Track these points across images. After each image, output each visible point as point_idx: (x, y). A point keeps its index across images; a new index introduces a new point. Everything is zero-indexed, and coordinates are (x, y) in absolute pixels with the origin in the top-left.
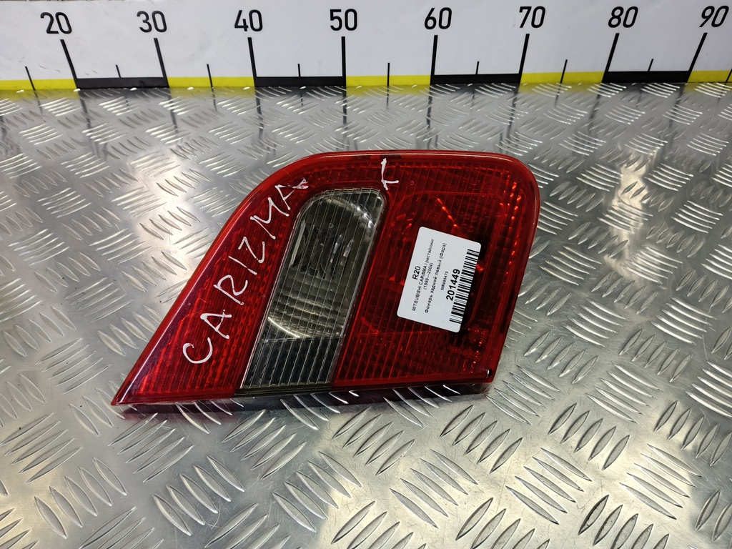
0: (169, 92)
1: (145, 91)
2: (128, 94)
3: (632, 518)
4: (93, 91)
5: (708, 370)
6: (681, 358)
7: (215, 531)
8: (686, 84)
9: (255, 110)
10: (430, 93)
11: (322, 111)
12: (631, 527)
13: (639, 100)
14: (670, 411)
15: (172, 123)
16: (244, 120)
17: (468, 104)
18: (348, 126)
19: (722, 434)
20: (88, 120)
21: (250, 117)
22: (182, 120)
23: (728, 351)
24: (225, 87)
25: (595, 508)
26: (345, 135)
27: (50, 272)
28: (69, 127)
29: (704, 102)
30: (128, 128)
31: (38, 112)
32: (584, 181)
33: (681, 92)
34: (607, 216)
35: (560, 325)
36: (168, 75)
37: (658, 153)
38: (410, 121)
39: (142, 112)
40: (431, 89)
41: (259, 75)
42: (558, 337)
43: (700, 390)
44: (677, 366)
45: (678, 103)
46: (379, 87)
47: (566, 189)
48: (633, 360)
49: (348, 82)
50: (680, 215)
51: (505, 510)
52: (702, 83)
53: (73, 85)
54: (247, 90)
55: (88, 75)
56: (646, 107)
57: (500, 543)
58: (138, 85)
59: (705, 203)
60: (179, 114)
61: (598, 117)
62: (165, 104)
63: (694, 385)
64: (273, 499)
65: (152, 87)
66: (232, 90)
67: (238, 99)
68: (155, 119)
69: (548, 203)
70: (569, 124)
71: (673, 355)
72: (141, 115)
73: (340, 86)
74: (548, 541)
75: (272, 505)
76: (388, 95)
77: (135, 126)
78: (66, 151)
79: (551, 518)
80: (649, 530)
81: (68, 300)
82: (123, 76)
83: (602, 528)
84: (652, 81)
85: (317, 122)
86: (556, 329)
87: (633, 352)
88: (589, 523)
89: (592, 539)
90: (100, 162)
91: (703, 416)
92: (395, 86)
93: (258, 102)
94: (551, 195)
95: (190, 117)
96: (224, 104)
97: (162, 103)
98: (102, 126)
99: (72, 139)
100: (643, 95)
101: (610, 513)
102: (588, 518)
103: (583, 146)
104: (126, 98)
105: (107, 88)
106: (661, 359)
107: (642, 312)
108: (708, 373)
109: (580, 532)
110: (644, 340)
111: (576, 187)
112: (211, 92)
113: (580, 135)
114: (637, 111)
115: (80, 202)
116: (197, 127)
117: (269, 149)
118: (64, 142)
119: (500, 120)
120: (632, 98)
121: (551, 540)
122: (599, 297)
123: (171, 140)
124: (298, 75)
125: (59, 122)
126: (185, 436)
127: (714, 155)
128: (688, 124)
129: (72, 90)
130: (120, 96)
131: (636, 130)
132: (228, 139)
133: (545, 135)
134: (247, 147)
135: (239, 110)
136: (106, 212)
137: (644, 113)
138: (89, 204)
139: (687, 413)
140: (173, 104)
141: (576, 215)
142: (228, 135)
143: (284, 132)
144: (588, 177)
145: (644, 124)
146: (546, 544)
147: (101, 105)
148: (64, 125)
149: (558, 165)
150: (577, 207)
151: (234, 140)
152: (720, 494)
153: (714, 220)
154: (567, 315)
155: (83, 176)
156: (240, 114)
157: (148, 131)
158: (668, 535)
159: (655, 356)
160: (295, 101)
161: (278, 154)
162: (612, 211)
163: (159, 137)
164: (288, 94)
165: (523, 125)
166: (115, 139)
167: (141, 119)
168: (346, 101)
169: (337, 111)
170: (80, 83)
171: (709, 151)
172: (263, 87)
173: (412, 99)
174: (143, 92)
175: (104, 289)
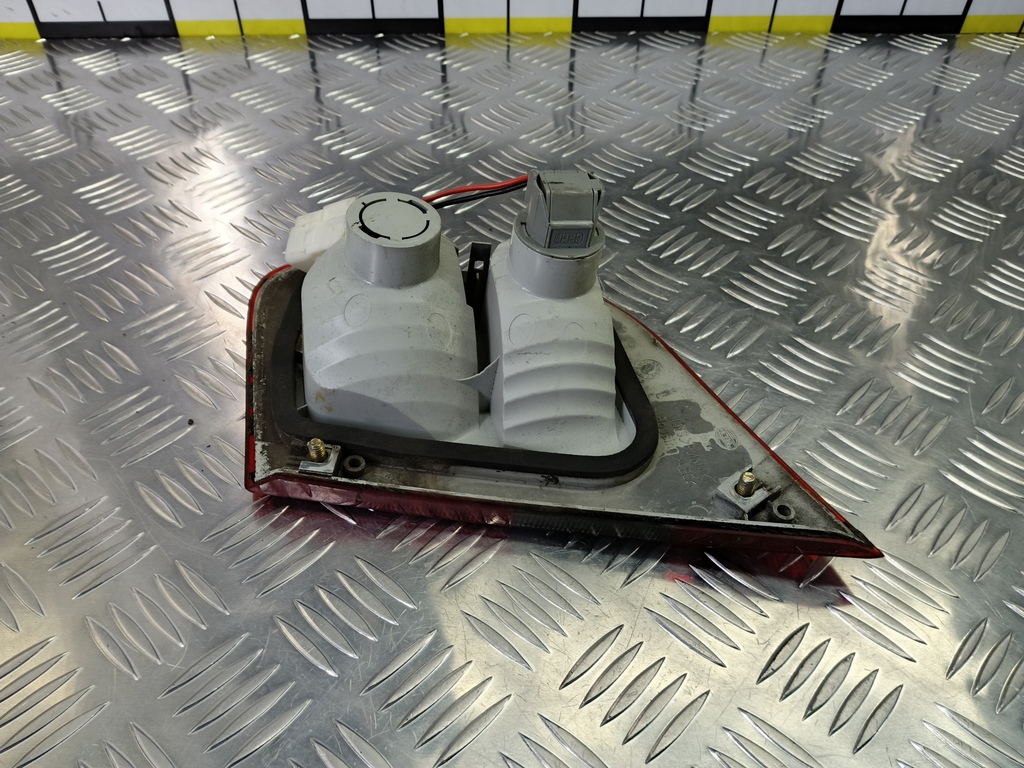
0: (179, 43)
1: (145, 43)
2: (118, 48)
3: (845, 660)
4: (65, 43)
5: (975, 439)
6: (934, 419)
7: (176, 675)
8: (958, 36)
9: (308, 68)
10: (573, 44)
11: (405, 67)
12: (843, 674)
13: (889, 54)
14: (913, 499)
15: (184, 88)
16: (285, 80)
17: (629, 59)
19: (993, 534)
21: (296, 76)
22: (196, 81)
23: (1007, 411)
24: (262, 35)
25: (785, 642)
26: (445, 105)
28: (22, 91)
29: (983, 60)
30: (111, 92)
32: (796, 167)
33: (950, 46)
34: (829, 216)
35: (745, 372)
36: (177, 18)
38: (539, 82)
39: (134, 70)
40: (573, 38)
41: (312, 15)
42: (741, 389)
43: (962, 467)
44: (927, 432)
45: (947, 61)
46: (495, 35)
47: (768, 178)
48: (858, 424)
49: (449, 28)
50: (941, 216)
51: (641, 643)
52: (982, 34)
53: (34, 32)
54: (295, 39)
55: (56, 16)
56: (896, 66)
57: (630, 695)
58: (133, 33)
59: (981, 200)
60: (189, 72)
61: (825, 79)
62: (172, 60)
63: (952, 461)
64: (275, 626)
65: (153, 36)
66: (272, 40)
67: (279, 51)
68: (153, 79)
69: (740, 199)
70: (779, 88)
71: (921, 417)
72: (132, 74)
73: (436, 34)
74: (707, 693)
75: (272, 636)
76: (508, 46)
77: (123, 89)
78: (13, 124)
79: (713, 658)
80: (871, 678)
82: (110, 18)
83: (796, 674)
84: (906, 32)
85: (396, 82)
86: (739, 377)
87: (859, 411)
88: (774, 665)
89: (780, 691)
90: (62, 139)
91: (965, 506)
92: (519, 33)
93: (312, 56)
94: (745, 186)
95: (204, 77)
96: (258, 58)
97: (165, 58)
98: (72, 89)
99: (26, 108)
100: (893, 52)
101: (809, 651)
102: (773, 658)
103: (799, 119)
104: (117, 60)
105: (85, 38)
106: (903, 421)
107: (875, 354)
108: (976, 443)
109: (761, 680)
110: (876, 394)
111: (784, 175)
112: (241, 43)
113: (794, 104)
114: (881, 72)
115: (25, 195)
116: (213, 90)
117: (320, 120)
118: (13, 112)
119: (674, 81)
120: (876, 56)
121: (712, 691)
122: (807, 331)
123: (172, 108)
124: (370, 16)
125: (9, 83)
126: (145, 531)
127: (996, 133)
128: (958, 90)
129: (33, 41)
130: (105, 48)
131: (878, 97)
132: (259, 107)
133: (742, 102)
134: (286, 117)
135: (280, 66)
136: (63, 208)
137: (891, 74)
138: (39, 197)
139: (940, 501)
140: (182, 59)
141: (782, 215)
142: (259, 100)
143: (344, 96)
144: (803, 162)
145: (891, 90)
146: (704, 697)
147: (75, 60)
148: (16, 88)
149: (758, 145)
150: (784, 204)
151: (267, 107)
152: (988, 625)
153: (992, 224)
154: (758, 358)
155: (35, 158)
156: (280, 71)
157: (140, 96)
158: (901, 686)
159: (891, 418)
160: (366, 54)
161: (332, 127)
162: (836, 210)
163: (154, 103)
164: (356, 45)
165: (709, 88)
166: (90, 107)
167: (131, 80)
168: (443, 54)
169: (428, 67)
170: (44, 29)
171: (988, 128)
172: (319, 35)
173: (543, 52)
174: (139, 44)
175: (45, 317)
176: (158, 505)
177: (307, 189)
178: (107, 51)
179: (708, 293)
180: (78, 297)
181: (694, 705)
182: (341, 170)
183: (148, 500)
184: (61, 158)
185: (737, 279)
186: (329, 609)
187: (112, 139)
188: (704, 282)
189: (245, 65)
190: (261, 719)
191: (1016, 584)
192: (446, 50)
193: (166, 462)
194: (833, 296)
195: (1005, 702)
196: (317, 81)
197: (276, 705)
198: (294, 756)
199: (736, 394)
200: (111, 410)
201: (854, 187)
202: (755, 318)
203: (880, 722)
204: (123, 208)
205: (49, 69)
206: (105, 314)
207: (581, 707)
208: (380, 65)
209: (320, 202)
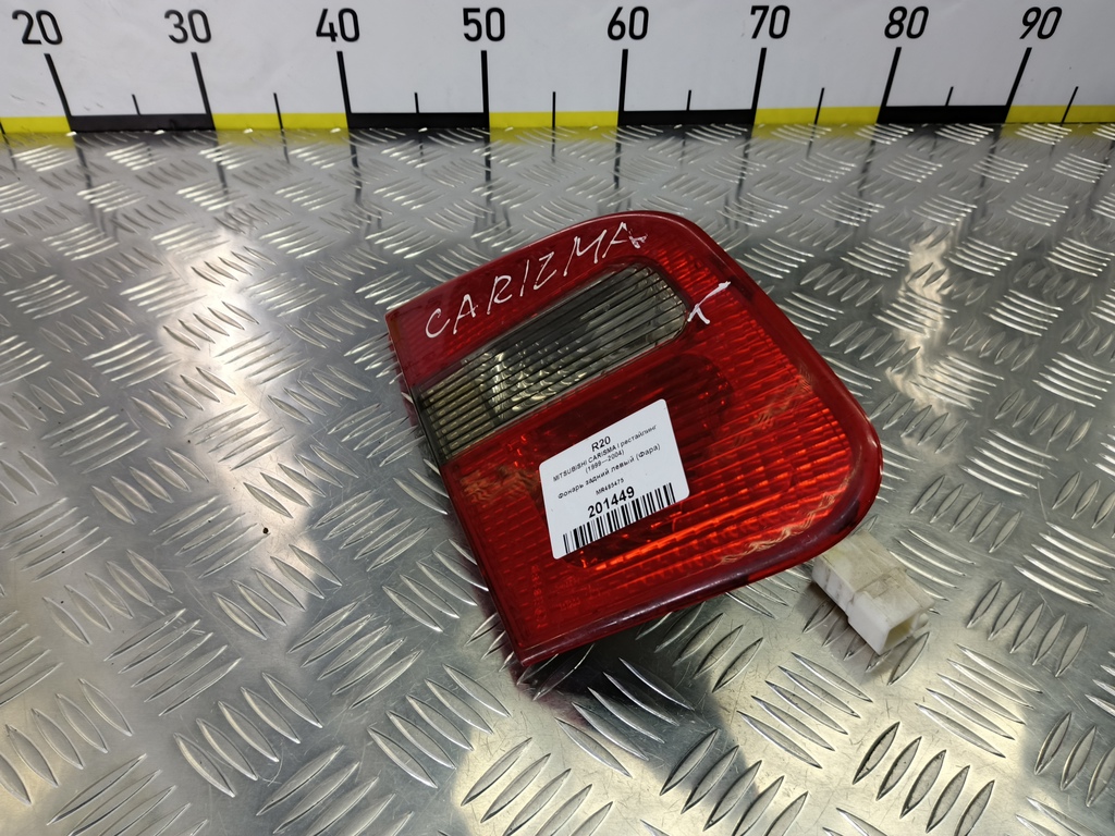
0: (215, 136)
1: (178, 136)
2: (151, 140)
3: (937, 757)
4: (96, 136)
5: (1048, 534)
6: (1006, 516)
7: (274, 789)
8: (1003, 125)
9: (350, 163)
10: (619, 138)
11: (452, 163)
12: (936, 771)
13: (935, 147)
14: (991, 596)
15: (218, 180)
16: (331, 175)
17: (676, 154)
18: (493, 184)
19: (1071, 629)
20: (88, 178)
21: (341, 171)
22: (235, 176)
23: (1077, 506)
24: (302, 129)
25: (878, 742)
26: (488, 198)
27: (19, 400)
28: (57, 187)
29: (1029, 151)
30: (149, 187)
31: (9, 165)
32: (852, 263)
33: (995, 136)
34: (889, 312)
36: (214, 111)
37: (964, 223)
38: (588, 178)
39: (172, 165)
40: (619, 132)
41: (355, 109)
43: (1037, 563)
44: (1000, 529)
45: (993, 151)
46: (540, 129)
47: (825, 274)
48: (932, 521)
49: (493, 122)
50: (999, 311)
51: (737, 746)
52: (1027, 123)
53: (65, 125)
54: (337, 133)
55: (88, 109)
56: (944, 157)
58: (166, 126)
59: (1036, 293)
60: (230, 167)
61: (872, 172)
62: (209, 153)
63: (1027, 557)
64: (370, 738)
65: (188, 129)
66: (313, 134)
67: (322, 146)
68: (192, 175)
69: (797, 295)
70: (828, 181)
71: (994, 513)
72: (170, 169)
73: (481, 129)
74: (806, 794)
75: (367, 748)
76: (554, 141)
77: (161, 184)
78: (51, 222)
79: (809, 760)
80: (963, 775)
81: (46, 440)
82: (143, 112)
83: (890, 773)
84: (952, 121)
85: (444, 179)
87: (932, 509)
88: (869, 765)
89: (876, 790)
90: (104, 238)
91: (1042, 602)
92: (565, 127)
93: (354, 150)
94: (803, 283)
95: (246, 172)
96: (299, 152)
97: (203, 152)
98: (108, 185)
99: (62, 205)
100: (940, 142)
101: (902, 750)
102: (867, 758)
103: (852, 214)
104: (149, 150)
105: (117, 131)
106: (975, 519)
107: (945, 450)
108: (1048, 539)
109: (856, 780)
110: (948, 492)
111: (840, 271)
112: (281, 137)
113: (845, 198)
114: (929, 163)
115: (69, 296)
116: (256, 186)
117: (370, 218)
118: (49, 209)
119: (724, 176)
120: (923, 145)
121: (810, 792)
124: (414, 111)
125: (41, 179)
126: (228, 644)
127: (1048, 224)
128: (1008, 181)
129: (63, 135)
130: (139, 141)
131: (927, 191)
132: (306, 204)
133: (793, 197)
134: (335, 215)
135: (323, 161)
136: (111, 310)
137: (940, 166)
138: (85, 298)
139: (1018, 597)
140: (219, 153)
141: (841, 312)
142: (306, 197)
143: (402, 197)
144: (858, 257)
145: (942, 181)
146: (803, 799)
147: (109, 154)
148: (50, 184)
149: (813, 241)
150: (843, 300)
151: (314, 205)
152: (1072, 718)
153: (1051, 318)
155: (76, 258)
156: (325, 167)
157: (181, 192)
158: (993, 782)
159: (965, 515)
160: (411, 150)
161: (383, 225)
162: (895, 306)
163: (197, 200)
164: (401, 139)
165: (759, 183)
166: (128, 203)
167: (169, 175)
168: (487, 150)
169: (475, 162)
170: (76, 123)
171: (1039, 220)
172: (361, 128)
173: (590, 147)
174: (175, 137)
175: (103, 423)
176: (239, 616)
177: (363, 289)
178: (141, 144)
180: (137, 404)
181: (794, 807)
182: (397, 269)
183: (229, 612)
184: (103, 257)
186: (423, 720)
187: (156, 238)
189: (286, 160)
190: (364, 833)
191: (1097, 678)
192: (490, 146)
193: (244, 571)
194: (898, 393)
195: (1095, 794)
196: (359, 175)
197: (378, 819)
200: (182, 519)
203: (975, 818)
204: (173, 310)
205: (79, 162)
206: (165, 420)
207: (683, 812)
208: (423, 162)
209: (378, 303)
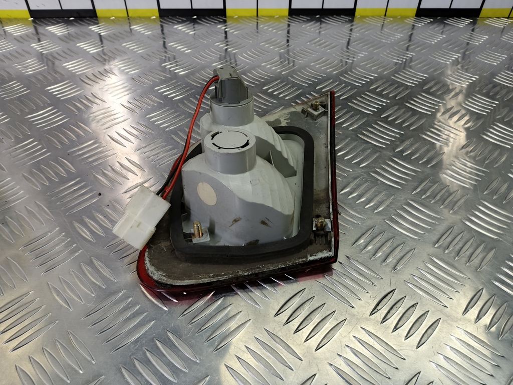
0: (97, 20)
1: (80, 20)
2: (68, 23)
3: (413, 306)
4: (42, 20)
5: (480, 205)
7: (91, 308)
8: (478, 18)
9: (159, 31)
10: (289, 21)
11: (207, 32)
12: (412, 312)
13: (444, 26)
14: (448, 233)
15: (99, 41)
16: (149, 37)
17: (316, 28)
18: (228, 43)
19: (487, 250)
20: (39, 38)
21: (154, 36)
22: (106, 38)
23: (497, 193)
24: (137, 17)
25: (384, 297)
26: (226, 49)
28: (22, 43)
29: (490, 30)
30: (64, 43)
32: (396, 79)
33: (474, 23)
34: (412, 102)
35: (368, 173)
36: (97, 8)
37: (453, 62)
38: (272, 39)
39: (75, 33)
40: (289, 19)
41: (162, 7)
42: (366, 181)
43: (473, 218)
44: (457, 202)
45: (473, 30)
46: (251, 17)
47: (382, 84)
48: (422, 198)
49: (228, 13)
50: (467, 103)
51: (314, 297)
52: (490, 18)
53: (28, 15)
54: (154, 19)
55: (38, 7)
56: (447, 32)
57: (308, 320)
58: (75, 15)
59: (487, 95)
60: (103, 34)
61: (413, 38)
62: (94, 28)
63: (468, 215)
65: (85, 17)
66: (143, 19)
67: (146, 24)
68: (84, 37)
69: (368, 93)
70: (389, 42)
71: (454, 195)
72: (74, 35)
73: (222, 16)
74: (345, 320)
75: (137, 291)
76: (257, 22)
77: (70, 41)
78: (16, 57)
79: (349, 304)
80: (426, 315)
81: (4, 153)
82: (64, 8)
83: (389, 312)
84: (452, 16)
85: (202, 39)
86: (365, 176)
87: (423, 192)
88: (378, 308)
89: (380, 320)
90: (41, 64)
91: (474, 237)
92: (263, 16)
93: (162, 26)
94: (371, 88)
95: (109, 36)
96: (135, 27)
97: (91, 27)
98: (46, 41)
99: (23, 50)
101: (396, 301)
102: (378, 305)
103: (398, 57)
104: (67, 28)
105: (52, 18)
106: (445, 197)
107: (432, 166)
108: (480, 207)
109: (371, 314)
110: (432, 184)
111: (390, 83)
112: (127, 20)
113: (396, 50)
114: (440, 35)
115: (22, 90)
116: (114, 42)
117: (165, 57)
118: (17, 52)
119: (337, 39)
120: (437, 28)
121: (348, 319)
122: (400, 155)
123: (93, 51)
124: (190, 8)
125: (15, 38)
126: (77, 244)
127: (495, 64)
128: (477, 44)
129: (27, 19)
130: (61, 23)
131: (439, 46)
132: (135, 50)
133: (371, 49)
134: (148, 55)
135: (146, 31)
136: (40, 96)
137: (444, 36)
138: (29, 91)
139: (462, 234)
140: (98, 28)
141: (388, 101)
142: (136, 47)
143: (177, 45)
144: (400, 77)
145: (444, 44)
146: (344, 322)
147: (47, 28)
148: (19, 41)
149: (378, 69)
150: (390, 96)
151: (139, 50)
152: (483, 291)
153: (492, 106)
154: (375, 167)
155: (27, 73)
156: (146, 34)
157: (78, 45)
158: (440, 318)
159: (439, 195)
160: (188, 26)
161: (171, 59)
162: (415, 99)
163: (85, 48)
164: (183, 22)
165: (354, 42)
166: (54, 50)
167: (74, 37)
168: (225, 26)
169: (218, 32)
170: (33, 13)
171: (491, 62)
172: (165, 16)
173: (274, 25)
174: (78, 21)
175: (31, 146)
176: (83, 231)
177: (158, 88)
178: (63, 24)
179: (351, 137)
180: (47, 137)
181: (339, 325)
182: (175, 79)
183: (79, 230)
184: (40, 73)
185: (366, 131)
187: (64, 65)
188: (350, 132)
189: (129, 31)
190: (131, 329)
191: (498, 272)
192: (227, 24)
193: (88, 212)
194: (412, 139)
195: (491, 326)
196: (164, 38)
197: (138, 323)
198: (146, 346)
199: (364, 184)
200: (61, 188)
201: (424, 88)
202: (374, 149)
203: (429, 335)
204: (69, 96)
205: (34, 32)
206: (59, 145)
207: (284, 325)
208: (194, 30)
209: (164, 94)
